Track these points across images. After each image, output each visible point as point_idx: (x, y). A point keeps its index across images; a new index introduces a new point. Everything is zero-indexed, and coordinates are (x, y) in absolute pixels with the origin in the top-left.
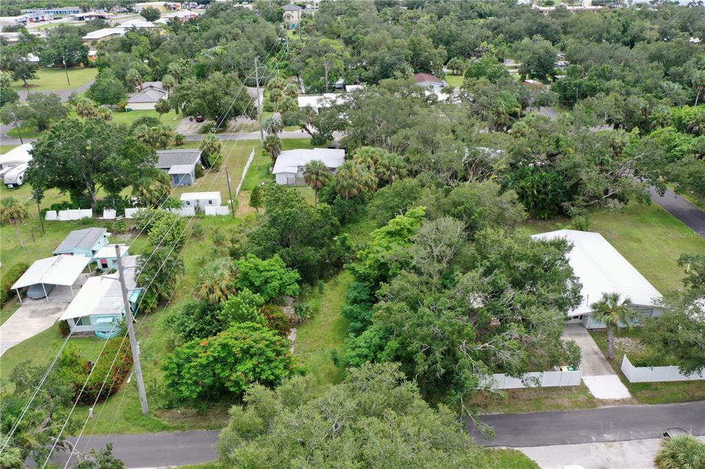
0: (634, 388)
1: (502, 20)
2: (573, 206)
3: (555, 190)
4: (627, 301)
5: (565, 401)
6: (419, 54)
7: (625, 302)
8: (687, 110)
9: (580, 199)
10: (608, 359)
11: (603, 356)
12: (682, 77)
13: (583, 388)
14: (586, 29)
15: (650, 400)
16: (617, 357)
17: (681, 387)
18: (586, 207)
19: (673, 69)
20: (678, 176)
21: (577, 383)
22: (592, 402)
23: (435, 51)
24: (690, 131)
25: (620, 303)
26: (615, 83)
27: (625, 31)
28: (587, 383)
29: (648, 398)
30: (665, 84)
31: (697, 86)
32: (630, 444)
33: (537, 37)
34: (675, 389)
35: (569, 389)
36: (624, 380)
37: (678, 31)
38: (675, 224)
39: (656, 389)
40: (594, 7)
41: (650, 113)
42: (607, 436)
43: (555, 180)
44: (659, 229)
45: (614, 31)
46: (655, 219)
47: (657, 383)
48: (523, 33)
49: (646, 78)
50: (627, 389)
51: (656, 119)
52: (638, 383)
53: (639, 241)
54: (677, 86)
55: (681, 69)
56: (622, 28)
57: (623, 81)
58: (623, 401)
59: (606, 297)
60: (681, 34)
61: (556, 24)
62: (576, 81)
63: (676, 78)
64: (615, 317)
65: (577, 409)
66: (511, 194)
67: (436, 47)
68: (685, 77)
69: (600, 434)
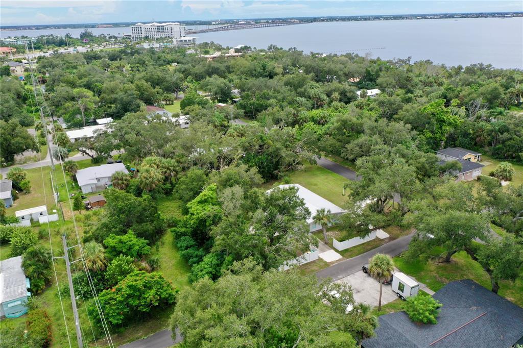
0: (341, 253)
1: (186, 66)
2: (279, 172)
3: (268, 165)
4: (329, 211)
5: (315, 268)
6: (143, 93)
7: (328, 212)
8: (314, 112)
9: (282, 168)
10: (326, 243)
11: (323, 243)
12: (304, 94)
13: (320, 260)
14: (242, 69)
15: (350, 256)
16: (329, 242)
17: (361, 247)
18: (287, 171)
19: (299, 90)
20: (325, 147)
21: (317, 258)
22: (327, 264)
23: (153, 90)
24: (319, 123)
25: (325, 213)
26: (272, 101)
27: (264, 69)
28: (321, 257)
29: (349, 256)
30: (298, 99)
31: (314, 98)
32: (351, 277)
33: (215, 76)
34: (359, 248)
35: (314, 262)
36: (337, 251)
37: (292, 67)
38: (329, 173)
39: (351, 251)
40: (237, 54)
41: (298, 116)
42: (340, 277)
43: (267, 159)
44: (323, 177)
45: (259, 70)
46: (318, 172)
47: (350, 248)
48: (204, 74)
49: (288, 96)
50: (339, 255)
51: (301, 119)
52: (343, 250)
53: (315, 185)
54: (303, 99)
55: (303, 90)
56: (262, 68)
57: (277, 99)
58: (340, 260)
59: (318, 211)
60: (294, 69)
61: (222, 67)
62: (250, 102)
63: (302, 95)
64: (325, 220)
65: (322, 269)
66: (254, 170)
67: (154, 88)
68: (306, 93)
69: (336, 276)
